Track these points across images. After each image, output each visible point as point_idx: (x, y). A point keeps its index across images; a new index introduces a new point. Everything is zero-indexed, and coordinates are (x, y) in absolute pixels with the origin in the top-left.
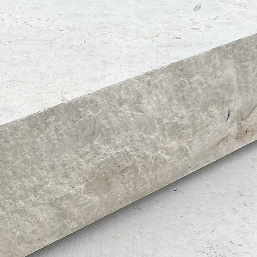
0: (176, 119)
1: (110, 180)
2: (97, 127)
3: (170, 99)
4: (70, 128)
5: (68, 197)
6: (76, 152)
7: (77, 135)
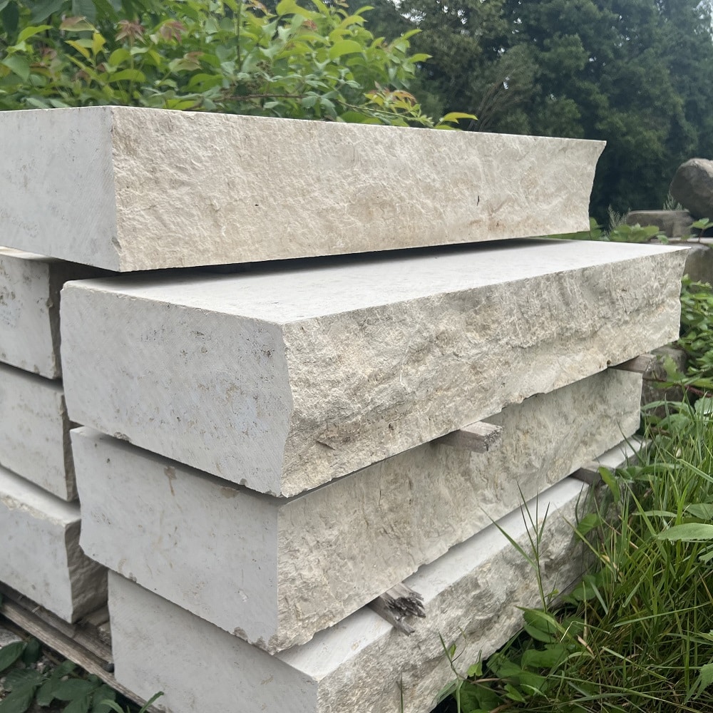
0: (429, 180)
1: (371, 209)
2: (356, 156)
3: (422, 160)
4: (332, 148)
5: (333, 210)
6: (339, 173)
7: (339, 157)
